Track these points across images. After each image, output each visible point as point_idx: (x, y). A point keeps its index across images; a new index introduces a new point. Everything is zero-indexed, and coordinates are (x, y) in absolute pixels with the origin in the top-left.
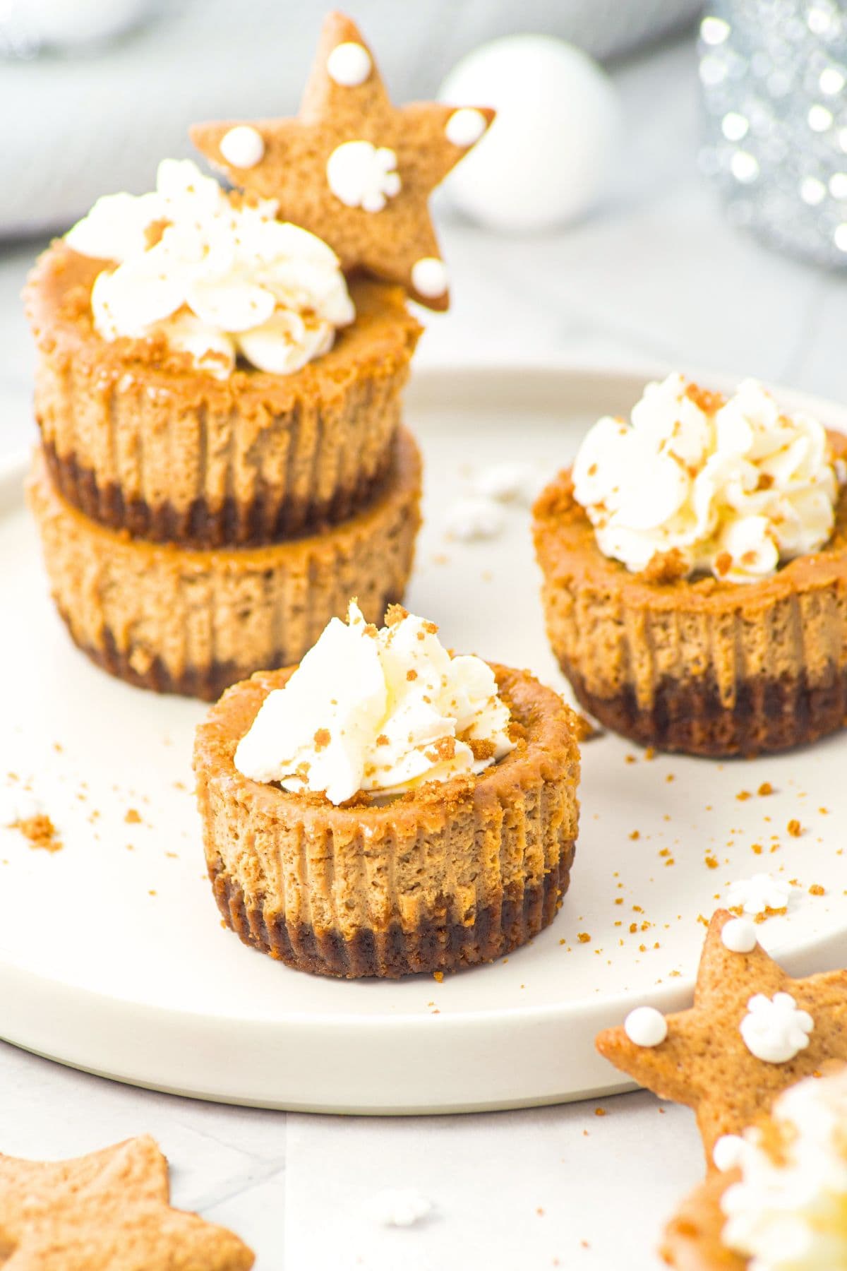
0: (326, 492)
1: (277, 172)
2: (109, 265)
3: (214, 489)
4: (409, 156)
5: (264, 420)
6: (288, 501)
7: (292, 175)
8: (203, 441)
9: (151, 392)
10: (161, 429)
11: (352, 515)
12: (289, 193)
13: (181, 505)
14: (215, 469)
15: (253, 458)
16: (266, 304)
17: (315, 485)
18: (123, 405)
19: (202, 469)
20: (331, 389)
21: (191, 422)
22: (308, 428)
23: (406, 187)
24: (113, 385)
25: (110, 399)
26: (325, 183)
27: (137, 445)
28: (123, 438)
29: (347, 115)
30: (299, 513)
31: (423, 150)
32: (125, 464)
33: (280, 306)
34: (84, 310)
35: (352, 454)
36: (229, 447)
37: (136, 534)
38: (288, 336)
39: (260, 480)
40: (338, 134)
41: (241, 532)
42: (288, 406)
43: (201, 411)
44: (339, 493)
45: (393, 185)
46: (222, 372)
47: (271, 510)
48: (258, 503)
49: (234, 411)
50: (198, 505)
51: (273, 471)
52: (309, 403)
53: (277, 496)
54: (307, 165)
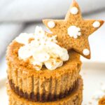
0: (58, 93)
1: (58, 30)
2: (23, 45)
3: (35, 91)
4: (84, 29)
5: (44, 80)
6: (50, 94)
7: (60, 31)
8: (33, 82)
9: (24, 72)
10: (25, 79)
11: (64, 97)
12: (59, 34)
13: (29, 93)
14: (35, 87)
15: (42, 86)
16: (48, 57)
17: (56, 92)
18: (19, 73)
19: (33, 87)
20: (58, 75)
21: (30, 78)
22: (53, 82)
23: (83, 35)
24: (17, 69)
25: (17, 72)
26: (67, 33)
27: (21, 81)
28: (19, 79)
29: (72, 20)
30: (52, 97)
31: (87, 28)
32: (19, 84)
33: (51, 57)
34: (17, 53)
35: (64, 87)
36: (38, 84)
37: (21, 97)
38: (53, 63)
39: (44, 90)
40: (71, 24)
41: (41, 99)
42: (49, 77)
43: (32, 77)
44: (61, 93)
45: (80, 34)
46: (38, 69)
47: (46, 96)
48: (44, 94)
49: (39, 77)
50: (32, 93)
51: (47, 89)
52: (53, 77)
53: (47, 93)
54: (64, 29)
